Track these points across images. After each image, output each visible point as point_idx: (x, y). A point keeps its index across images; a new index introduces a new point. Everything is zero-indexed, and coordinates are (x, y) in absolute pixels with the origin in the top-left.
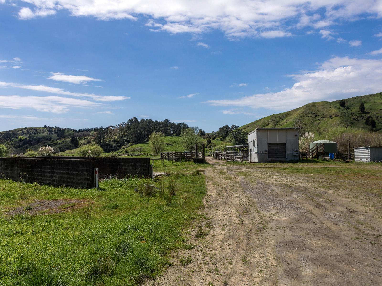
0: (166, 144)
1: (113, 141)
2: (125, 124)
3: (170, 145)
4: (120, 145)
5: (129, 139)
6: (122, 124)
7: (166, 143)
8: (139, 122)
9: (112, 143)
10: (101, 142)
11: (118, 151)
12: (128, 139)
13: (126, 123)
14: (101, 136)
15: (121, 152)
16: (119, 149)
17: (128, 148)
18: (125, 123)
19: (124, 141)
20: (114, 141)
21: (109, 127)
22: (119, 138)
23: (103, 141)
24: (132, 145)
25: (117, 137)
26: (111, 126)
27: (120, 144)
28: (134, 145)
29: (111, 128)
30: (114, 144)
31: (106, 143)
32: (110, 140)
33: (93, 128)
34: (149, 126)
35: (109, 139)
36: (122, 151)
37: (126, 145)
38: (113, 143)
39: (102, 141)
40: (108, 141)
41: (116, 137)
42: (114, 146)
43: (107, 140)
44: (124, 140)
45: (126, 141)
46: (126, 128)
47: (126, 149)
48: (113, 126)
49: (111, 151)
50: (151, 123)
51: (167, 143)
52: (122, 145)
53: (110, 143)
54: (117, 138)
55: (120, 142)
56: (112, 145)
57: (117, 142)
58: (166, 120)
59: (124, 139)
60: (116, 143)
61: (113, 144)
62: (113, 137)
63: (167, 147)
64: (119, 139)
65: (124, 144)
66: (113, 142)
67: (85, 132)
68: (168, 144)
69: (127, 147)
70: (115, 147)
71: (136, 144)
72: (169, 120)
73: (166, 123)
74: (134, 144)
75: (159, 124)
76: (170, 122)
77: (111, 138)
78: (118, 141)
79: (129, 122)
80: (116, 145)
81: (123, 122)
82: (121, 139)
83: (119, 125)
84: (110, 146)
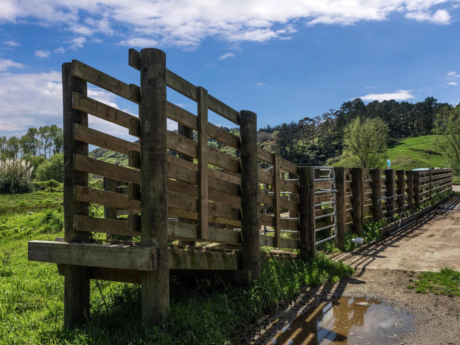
0: (427, 152)
1: (309, 149)
2: (335, 113)
3: (435, 153)
4: (323, 156)
6: (330, 112)
7: (425, 149)
8: (364, 107)
9: (307, 153)
10: (286, 152)
13: (338, 112)
14: (286, 140)
18: (335, 111)
19: (332, 148)
20: (313, 148)
21: (302, 120)
22: (323, 141)
23: (291, 148)
25: (319, 141)
26: (307, 119)
27: (325, 154)
29: (307, 122)
30: (312, 155)
31: (296, 153)
32: (304, 148)
33: (278, 125)
34: (386, 115)
35: (302, 145)
37: (337, 156)
38: (310, 153)
39: (288, 149)
40: (300, 148)
41: (316, 140)
42: (312, 158)
43: (298, 146)
44: (333, 145)
45: (337, 147)
46: (337, 120)
47: (334, 164)
48: (310, 118)
50: (392, 107)
51: (428, 149)
52: (328, 157)
53: (304, 153)
54: (318, 143)
55: (324, 151)
56: (308, 157)
57: (318, 151)
58: (428, 98)
59: (334, 143)
60: (317, 153)
61: (311, 155)
62: (311, 142)
63: (428, 158)
65: (332, 155)
66: (310, 151)
67: (264, 133)
68: (431, 153)
70: (314, 160)
72: (435, 98)
73: (427, 106)
75: (411, 109)
76: (438, 102)
77: (307, 144)
78: (320, 150)
79: (343, 108)
80: (315, 157)
81: (332, 110)
82: (327, 144)
83: (324, 115)
84: (303, 158)
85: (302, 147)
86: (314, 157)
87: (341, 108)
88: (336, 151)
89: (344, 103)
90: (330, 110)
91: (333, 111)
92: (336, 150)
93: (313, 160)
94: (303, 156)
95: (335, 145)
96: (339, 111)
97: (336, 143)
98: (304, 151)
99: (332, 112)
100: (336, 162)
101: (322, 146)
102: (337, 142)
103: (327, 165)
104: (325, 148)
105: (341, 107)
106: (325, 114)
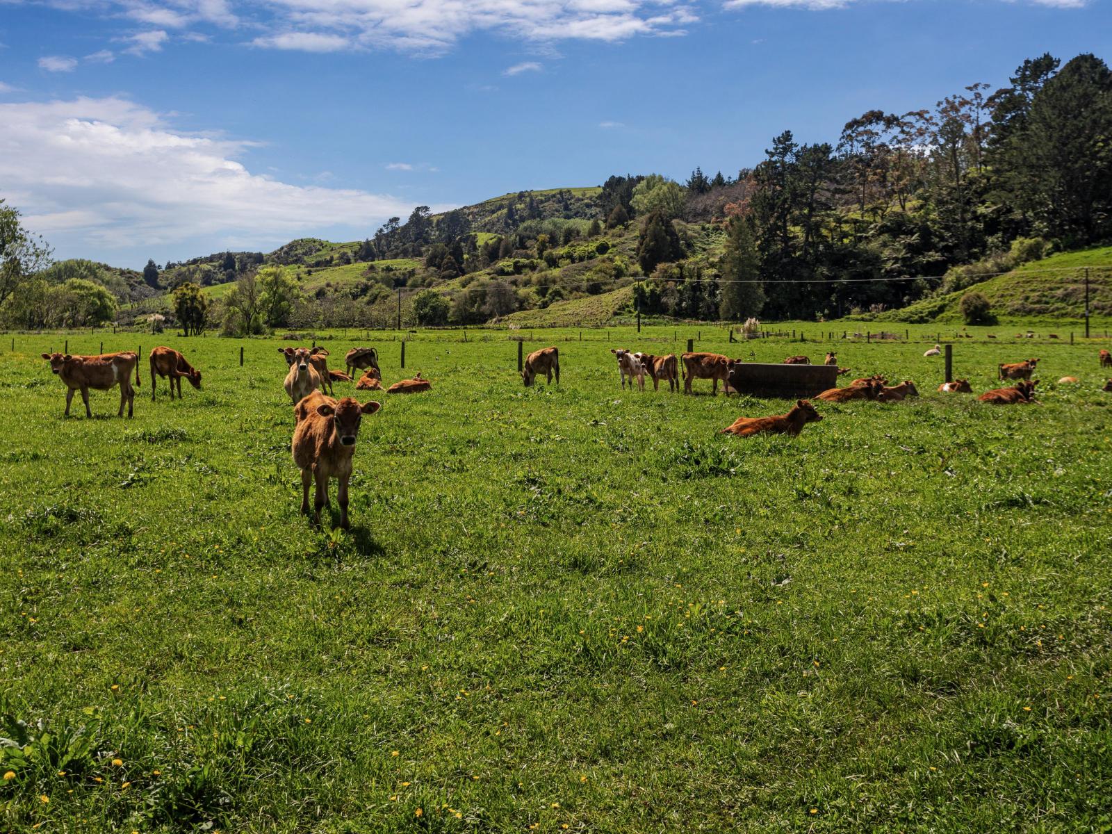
1: (883, 230)
2: (991, 99)
4: (934, 256)
5: (1017, 215)
6: (969, 96)
9: (874, 245)
11: (903, 312)
12: (1010, 211)
13: (1000, 93)
15: (933, 314)
16: (917, 294)
17: (1000, 281)
18: (991, 92)
19: (973, 228)
20: (897, 228)
22: (939, 205)
24: (1033, 254)
25: (924, 200)
28: (1057, 257)
29: (877, 128)
30: (890, 253)
31: (830, 247)
32: (860, 226)
35: (857, 216)
36: (941, 309)
37: (988, 255)
38: (884, 245)
40: (846, 228)
42: (888, 266)
43: (840, 221)
44: (976, 218)
45: (992, 225)
47: (973, 290)
49: (855, 312)
53: (862, 246)
55: (942, 238)
56: (875, 260)
57: (915, 238)
59: (981, 210)
60: (909, 247)
61: (886, 253)
64: (933, 216)
65: (973, 255)
66: (885, 237)
69: (986, 277)
70: (898, 272)
71: (1074, 246)
74: (1057, 248)
78: (926, 233)
79: (1023, 80)
80: (904, 259)
81: (976, 86)
82: (953, 212)
83: (944, 105)
84: (854, 265)
85: (855, 221)
86: (896, 260)
87: (1013, 81)
88: (990, 240)
89: (1027, 62)
90: (970, 89)
91: (980, 90)
92: (991, 234)
93: (892, 270)
94: (856, 256)
95: (984, 216)
96: (1006, 91)
97: (990, 210)
98: (860, 239)
99: (978, 96)
100: (982, 280)
101: (934, 221)
102: (994, 203)
103: (946, 288)
104: (947, 228)
105: (1015, 76)
106: (948, 102)
